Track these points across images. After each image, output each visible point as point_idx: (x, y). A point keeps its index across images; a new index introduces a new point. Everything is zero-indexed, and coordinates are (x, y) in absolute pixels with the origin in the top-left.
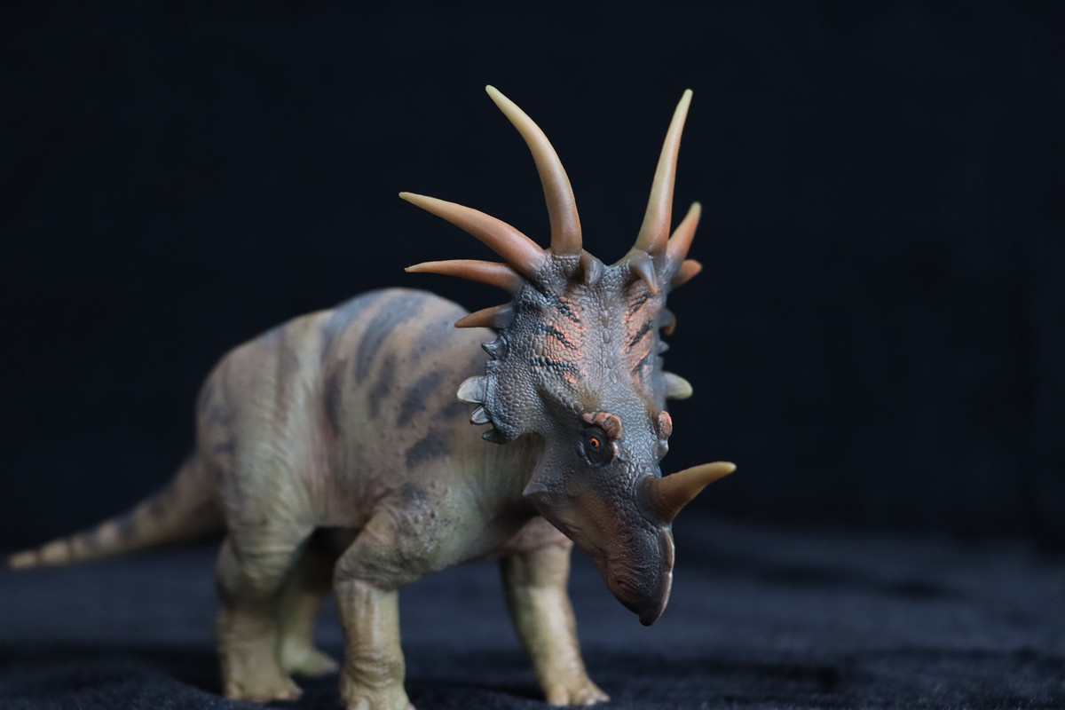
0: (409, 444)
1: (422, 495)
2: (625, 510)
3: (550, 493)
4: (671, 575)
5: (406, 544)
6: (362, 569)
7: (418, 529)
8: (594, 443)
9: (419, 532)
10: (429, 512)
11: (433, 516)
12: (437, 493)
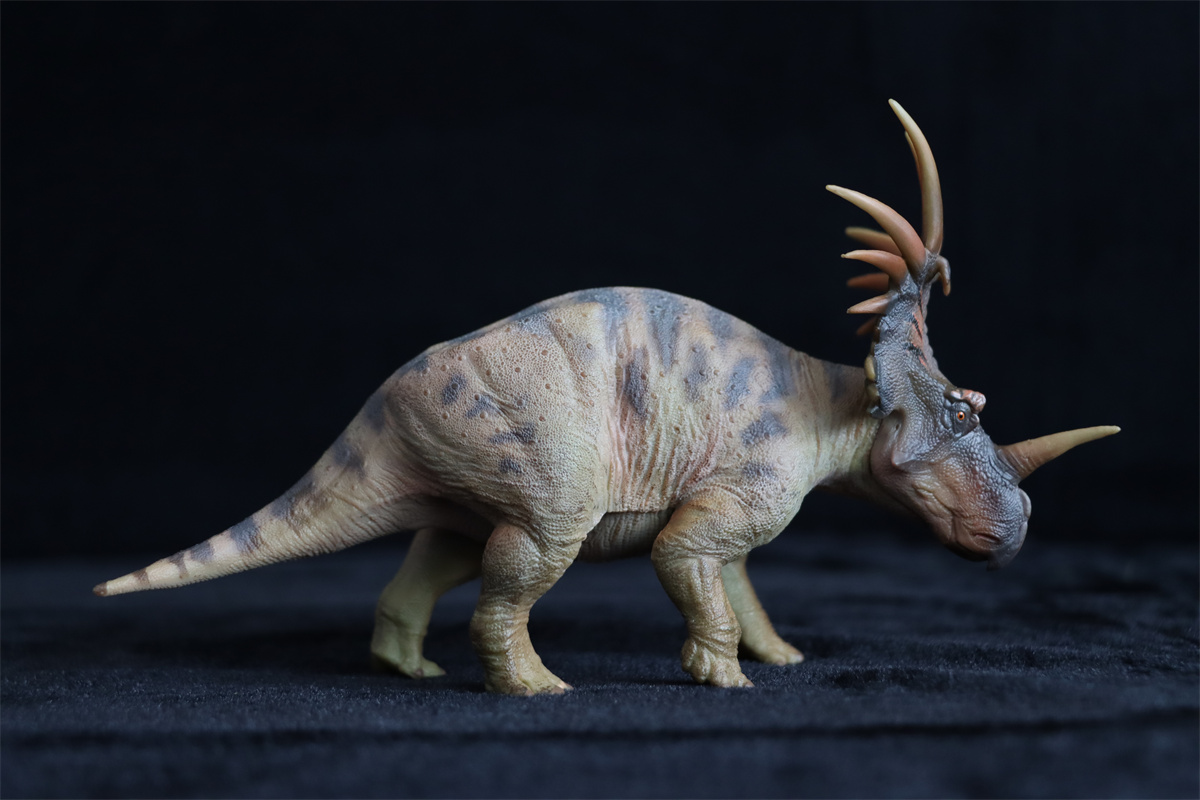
0: (743, 426)
1: (769, 471)
2: (985, 473)
3: (918, 462)
4: (1026, 523)
5: (759, 518)
6: (713, 545)
7: (771, 502)
8: (961, 417)
9: (771, 506)
10: (779, 486)
11: (784, 490)
12: (786, 469)
